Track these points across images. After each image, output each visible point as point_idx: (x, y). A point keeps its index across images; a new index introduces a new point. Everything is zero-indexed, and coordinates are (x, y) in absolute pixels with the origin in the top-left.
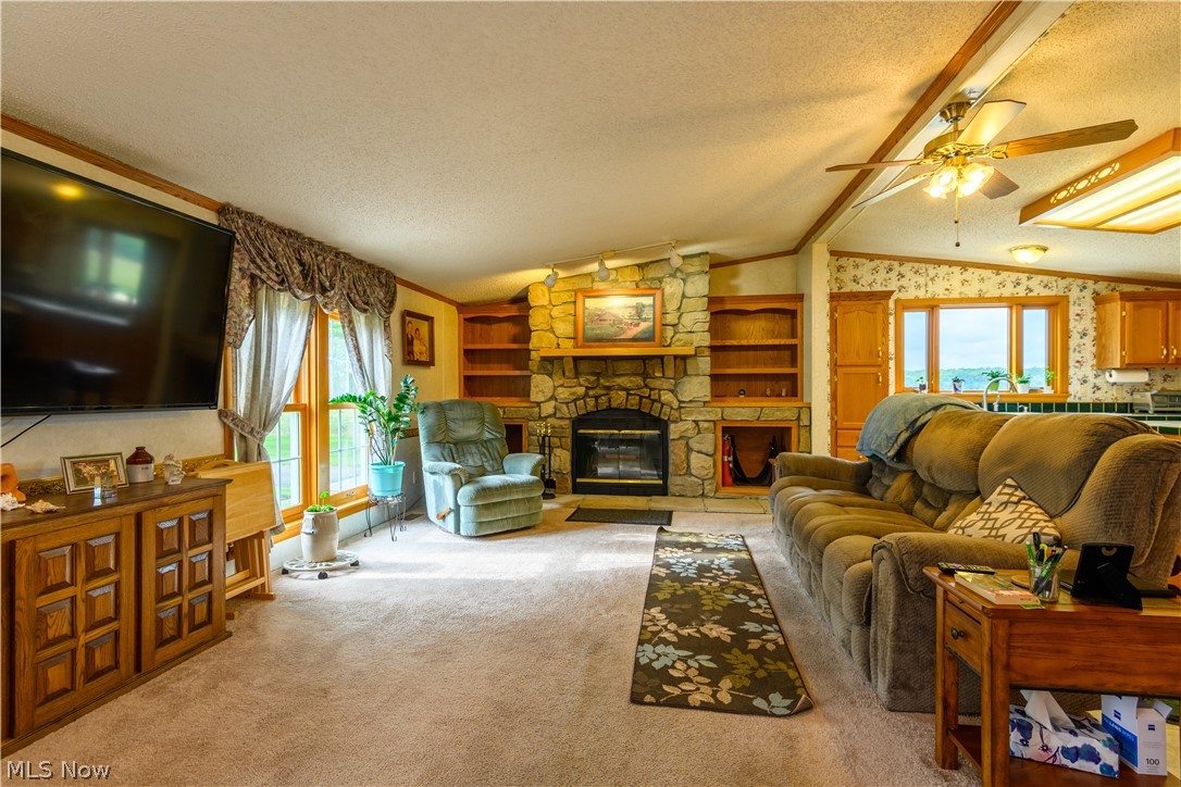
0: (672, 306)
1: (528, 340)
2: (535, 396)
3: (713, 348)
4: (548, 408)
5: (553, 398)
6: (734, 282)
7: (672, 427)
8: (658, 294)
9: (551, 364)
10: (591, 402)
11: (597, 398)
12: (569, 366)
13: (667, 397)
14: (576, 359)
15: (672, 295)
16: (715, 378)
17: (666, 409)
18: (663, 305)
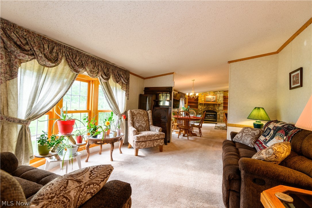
0: (218, 97)
1: (198, 101)
2: (199, 108)
3: (224, 103)
4: (200, 110)
5: (201, 108)
6: (227, 94)
7: (218, 113)
8: (216, 96)
9: (201, 104)
10: (206, 109)
11: (207, 109)
12: (203, 105)
13: (217, 109)
14: (204, 104)
15: (218, 96)
16: (224, 107)
17: (217, 111)
18: (217, 97)
